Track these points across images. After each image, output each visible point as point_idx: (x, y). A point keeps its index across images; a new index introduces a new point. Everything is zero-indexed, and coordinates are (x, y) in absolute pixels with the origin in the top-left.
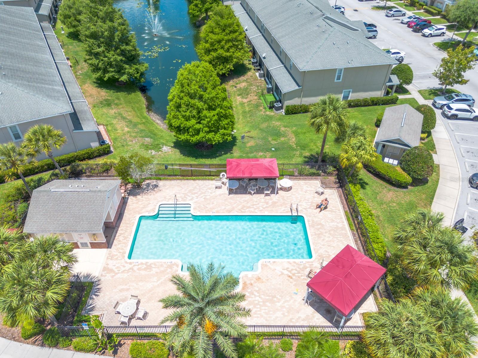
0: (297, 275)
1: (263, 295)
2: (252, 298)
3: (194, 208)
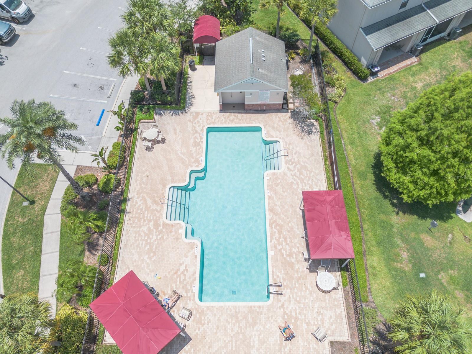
0: (178, 280)
1: (158, 242)
2: (156, 232)
3: (274, 173)
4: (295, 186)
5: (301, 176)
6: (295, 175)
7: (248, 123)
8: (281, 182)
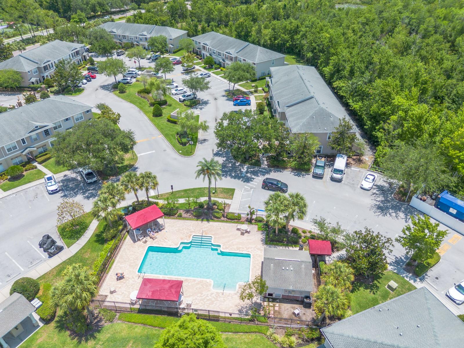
0: (162, 239)
1: (182, 232)
3: (211, 285)
4: (199, 295)
5: (206, 300)
6: (207, 296)
7: (252, 275)
8: (204, 287)
